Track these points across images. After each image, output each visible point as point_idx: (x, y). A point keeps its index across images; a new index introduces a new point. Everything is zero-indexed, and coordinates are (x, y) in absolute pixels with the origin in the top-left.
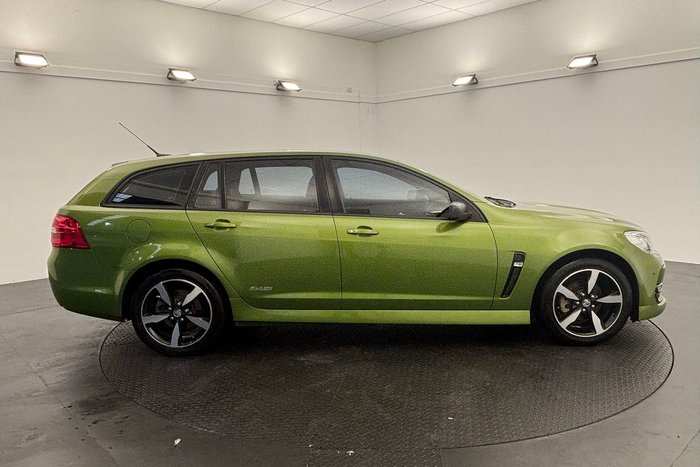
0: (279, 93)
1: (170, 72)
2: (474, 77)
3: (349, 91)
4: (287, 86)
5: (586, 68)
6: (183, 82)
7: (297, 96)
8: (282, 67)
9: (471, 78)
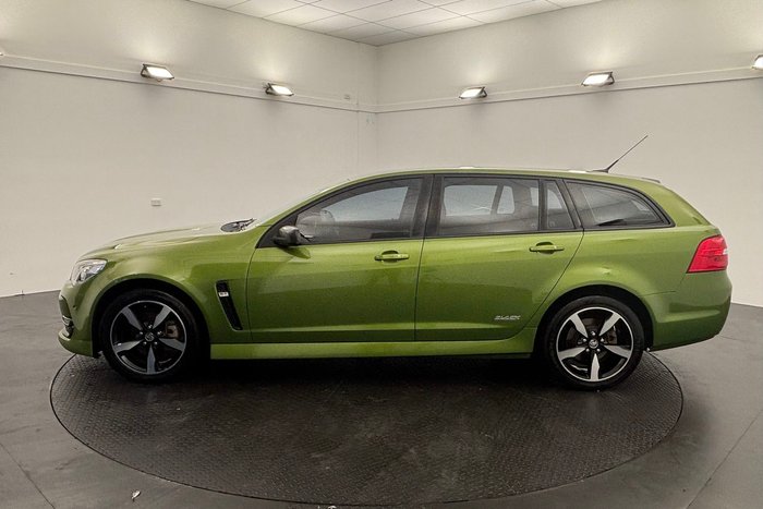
0: (269, 97)
1: (145, 68)
2: (483, 91)
3: (348, 98)
4: (277, 89)
5: (601, 86)
6: (159, 80)
7: (290, 102)
8: (273, 68)
9: (480, 90)
